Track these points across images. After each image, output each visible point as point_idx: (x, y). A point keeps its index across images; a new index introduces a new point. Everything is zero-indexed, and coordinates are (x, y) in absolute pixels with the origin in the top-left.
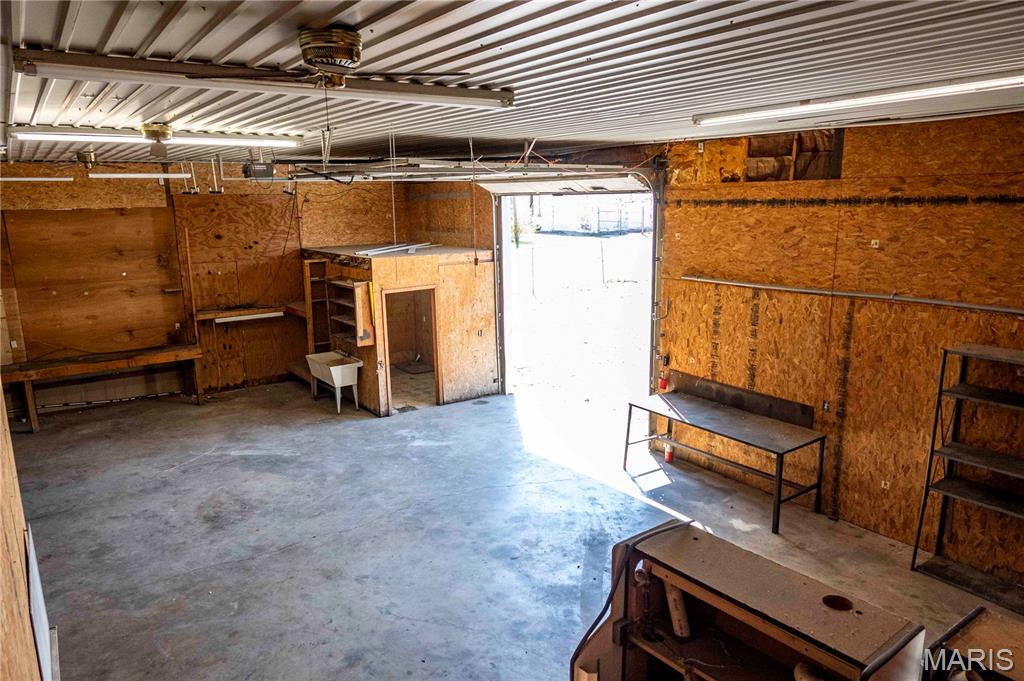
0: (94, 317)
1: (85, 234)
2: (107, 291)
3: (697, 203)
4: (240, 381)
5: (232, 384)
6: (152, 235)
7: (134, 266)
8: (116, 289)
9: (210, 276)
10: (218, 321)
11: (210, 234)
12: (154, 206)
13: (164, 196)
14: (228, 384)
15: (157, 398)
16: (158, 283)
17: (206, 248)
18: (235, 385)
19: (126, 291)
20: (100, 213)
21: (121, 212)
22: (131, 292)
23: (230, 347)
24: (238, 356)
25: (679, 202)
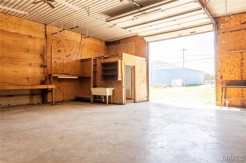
0: (16, 72)
1: (17, 42)
2: (22, 63)
3: (231, 32)
4: (61, 100)
5: (59, 101)
6: (39, 47)
7: (32, 56)
8: (25, 63)
9: (56, 63)
10: (59, 77)
11: (57, 50)
12: (41, 37)
13: (44, 35)
14: (58, 101)
15: (33, 104)
16: (39, 63)
17: (55, 54)
18: (60, 101)
19: (28, 64)
20: (23, 36)
21: (30, 37)
22: (30, 65)
23: (59, 88)
24: (62, 92)
25: (224, 33)
